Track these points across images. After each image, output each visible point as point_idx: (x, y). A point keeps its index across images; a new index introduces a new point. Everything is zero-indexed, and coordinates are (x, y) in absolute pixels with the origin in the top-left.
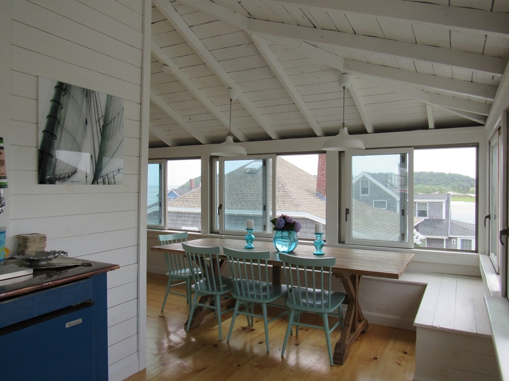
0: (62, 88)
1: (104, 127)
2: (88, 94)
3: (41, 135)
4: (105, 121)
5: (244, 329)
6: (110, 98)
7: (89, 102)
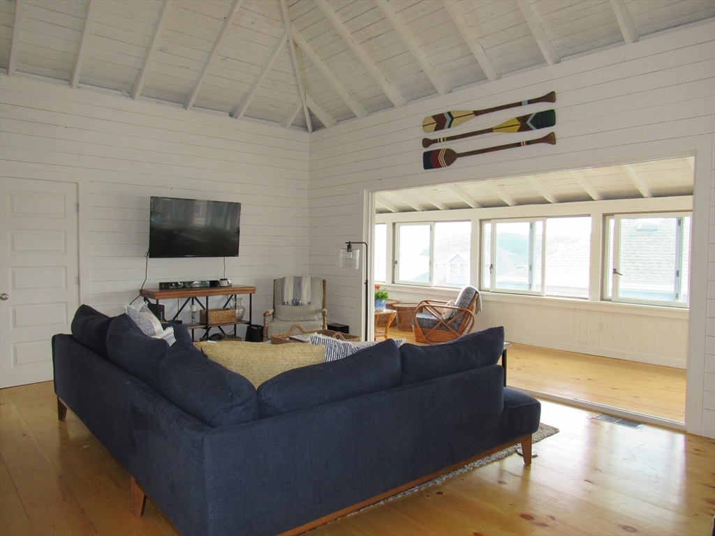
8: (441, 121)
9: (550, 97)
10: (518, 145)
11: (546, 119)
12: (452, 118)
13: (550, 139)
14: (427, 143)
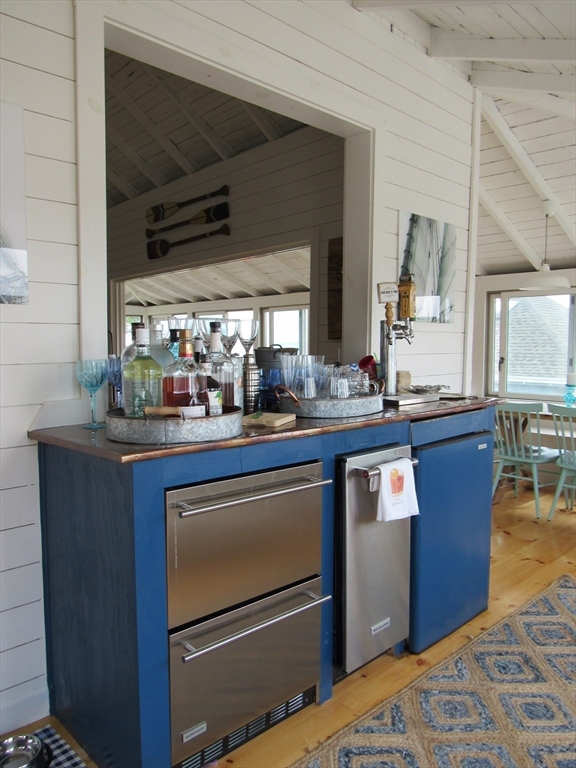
0: (414, 219)
1: (442, 258)
2: (431, 223)
3: (400, 270)
4: (442, 252)
5: (562, 511)
6: (446, 225)
7: (431, 232)
8: (158, 213)
9: (224, 191)
10: (204, 236)
11: (222, 212)
12: (164, 210)
13: (225, 230)
14: (150, 233)
